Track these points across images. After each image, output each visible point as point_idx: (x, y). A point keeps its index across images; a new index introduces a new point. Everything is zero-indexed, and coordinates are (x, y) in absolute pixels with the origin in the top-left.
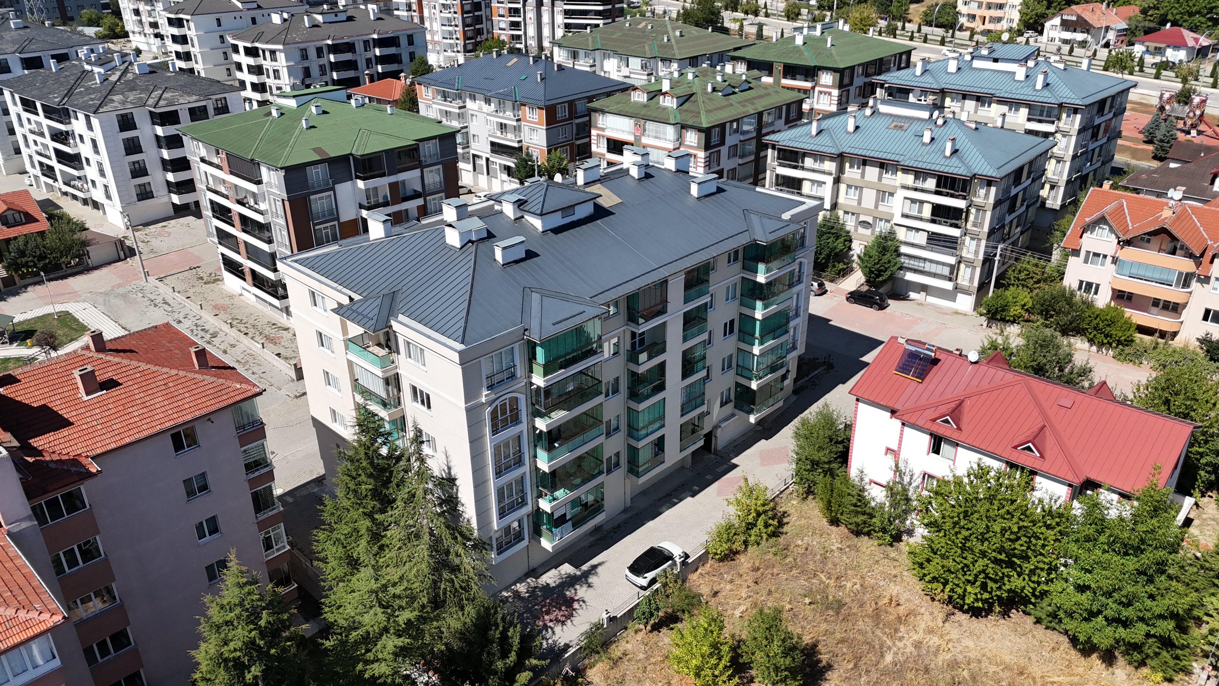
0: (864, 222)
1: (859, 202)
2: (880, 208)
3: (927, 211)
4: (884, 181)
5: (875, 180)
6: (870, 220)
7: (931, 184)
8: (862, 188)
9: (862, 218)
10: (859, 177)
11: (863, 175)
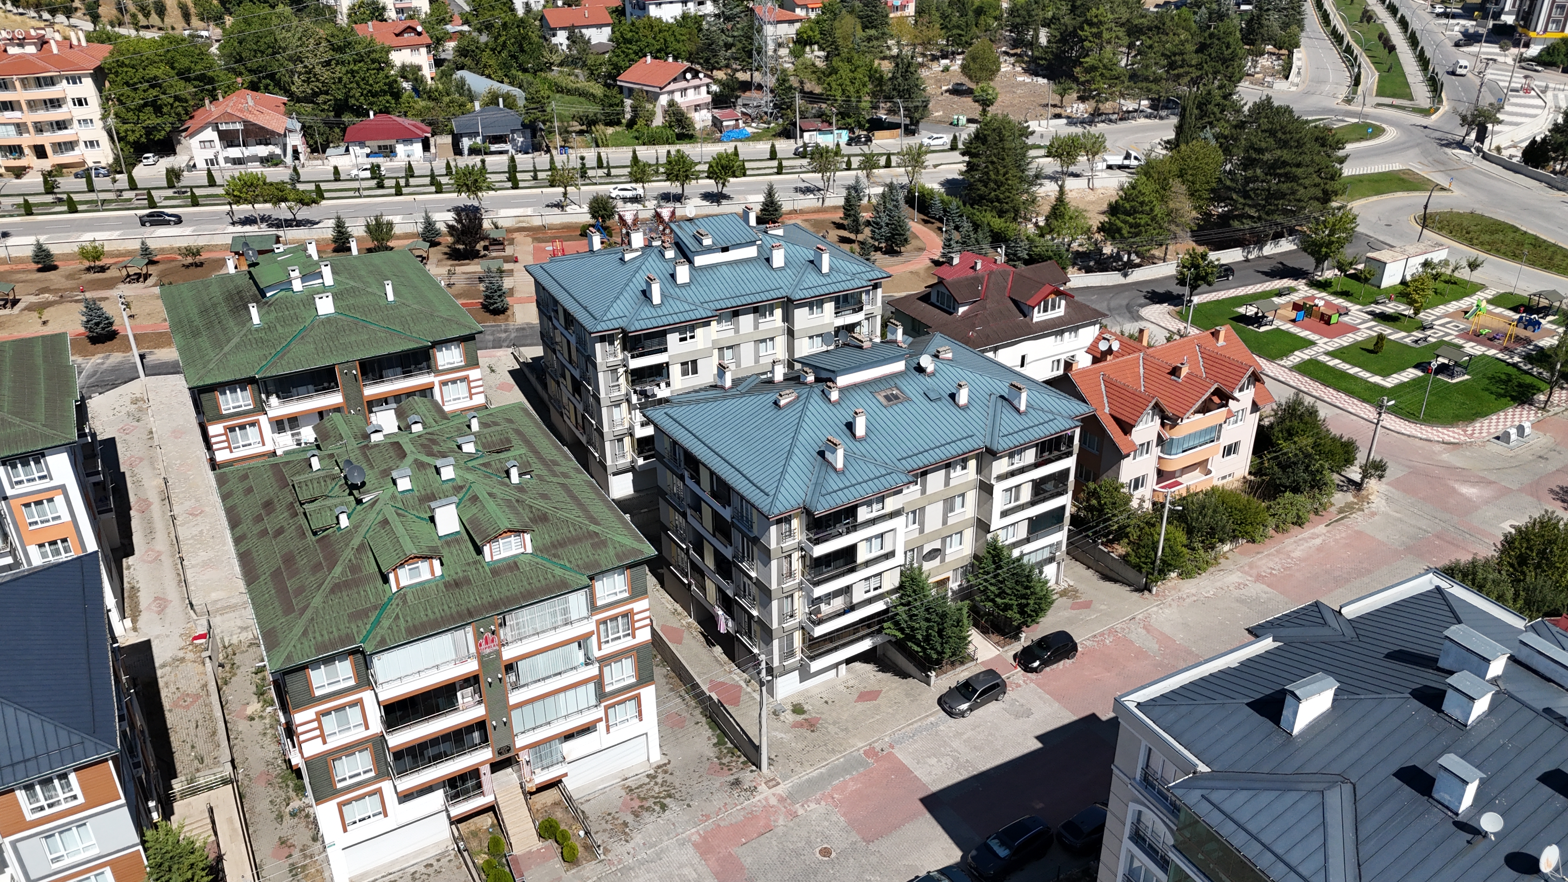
0: (930, 552)
1: (922, 531)
2: (950, 522)
3: (1026, 495)
4: (952, 483)
5: (941, 486)
6: (937, 545)
7: (1030, 456)
8: (922, 509)
9: (927, 549)
10: (918, 495)
11: (923, 491)
